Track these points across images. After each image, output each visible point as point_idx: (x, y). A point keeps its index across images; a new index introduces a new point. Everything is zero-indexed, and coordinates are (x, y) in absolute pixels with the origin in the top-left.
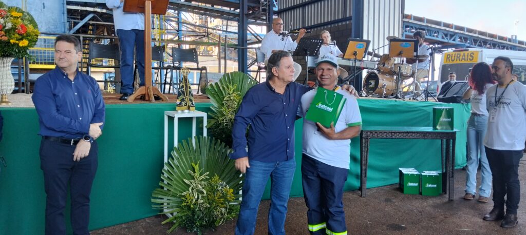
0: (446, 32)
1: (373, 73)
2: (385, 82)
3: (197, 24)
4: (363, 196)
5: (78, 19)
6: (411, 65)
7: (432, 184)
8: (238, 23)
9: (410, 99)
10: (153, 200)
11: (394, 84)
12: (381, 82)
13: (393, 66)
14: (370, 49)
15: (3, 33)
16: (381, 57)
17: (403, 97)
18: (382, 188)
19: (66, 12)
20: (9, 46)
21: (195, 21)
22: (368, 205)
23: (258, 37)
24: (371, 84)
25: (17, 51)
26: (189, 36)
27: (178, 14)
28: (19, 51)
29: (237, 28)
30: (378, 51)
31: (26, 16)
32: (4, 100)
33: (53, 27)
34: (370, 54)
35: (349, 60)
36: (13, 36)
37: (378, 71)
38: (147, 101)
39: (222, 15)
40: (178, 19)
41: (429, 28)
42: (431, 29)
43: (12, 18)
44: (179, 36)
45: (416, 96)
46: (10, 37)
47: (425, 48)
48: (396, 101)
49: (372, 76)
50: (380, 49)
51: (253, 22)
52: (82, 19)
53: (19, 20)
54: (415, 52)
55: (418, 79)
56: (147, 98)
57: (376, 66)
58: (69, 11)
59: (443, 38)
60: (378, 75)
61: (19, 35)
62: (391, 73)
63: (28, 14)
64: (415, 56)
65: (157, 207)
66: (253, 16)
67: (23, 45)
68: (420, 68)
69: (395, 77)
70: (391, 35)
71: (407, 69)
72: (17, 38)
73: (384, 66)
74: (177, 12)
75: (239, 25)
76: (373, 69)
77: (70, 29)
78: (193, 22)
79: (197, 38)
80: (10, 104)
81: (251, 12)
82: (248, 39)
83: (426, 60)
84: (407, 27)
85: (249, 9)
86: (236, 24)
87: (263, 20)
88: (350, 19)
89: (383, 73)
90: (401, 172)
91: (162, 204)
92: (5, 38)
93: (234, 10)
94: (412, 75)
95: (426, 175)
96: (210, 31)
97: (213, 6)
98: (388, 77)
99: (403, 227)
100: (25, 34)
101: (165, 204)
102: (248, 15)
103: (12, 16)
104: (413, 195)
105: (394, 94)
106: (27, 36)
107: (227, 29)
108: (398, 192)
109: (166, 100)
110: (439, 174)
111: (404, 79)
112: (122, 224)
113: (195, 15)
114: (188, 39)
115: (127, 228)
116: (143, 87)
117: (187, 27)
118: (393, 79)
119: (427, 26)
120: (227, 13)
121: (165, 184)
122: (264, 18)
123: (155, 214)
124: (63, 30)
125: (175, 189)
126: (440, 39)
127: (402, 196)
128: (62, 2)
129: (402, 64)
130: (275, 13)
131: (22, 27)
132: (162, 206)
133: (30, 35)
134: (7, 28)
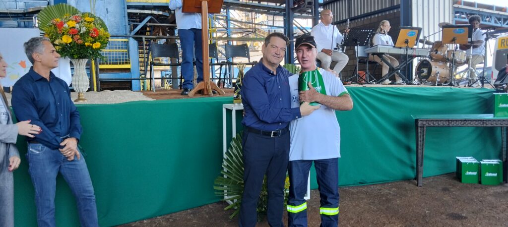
0: (498, 17)
1: (426, 60)
2: (438, 69)
3: (244, 21)
4: (419, 185)
5: (137, 22)
6: (465, 52)
7: (492, 173)
8: (284, 17)
9: (465, 86)
10: (215, 188)
11: (448, 71)
12: (434, 70)
13: (446, 53)
14: (421, 37)
15: (79, 37)
16: (433, 44)
17: (458, 84)
18: (439, 177)
19: (127, 16)
20: (84, 49)
21: (241, 18)
22: (425, 194)
23: (304, 30)
24: (423, 72)
25: (91, 52)
26: (237, 33)
27: (227, 12)
28: (93, 52)
29: (283, 23)
30: (429, 39)
31: (97, 21)
32: (81, 98)
33: (116, 30)
34: (422, 41)
35: (400, 48)
36: (87, 39)
37: (430, 58)
38: (205, 95)
39: (268, 11)
40: (227, 17)
41: (480, 13)
42: (482, 14)
43: (86, 23)
44: (228, 34)
45: (470, 83)
46: (84, 40)
47: (480, 33)
48: (451, 88)
49: (424, 64)
50: (430, 37)
51: (299, 16)
52: (141, 22)
53: (92, 24)
54: (469, 37)
55: (473, 65)
56: (205, 93)
57: (428, 54)
58: (129, 14)
59: (496, 22)
60: (431, 62)
61: (92, 38)
62: (444, 60)
63: (99, 18)
64: (469, 42)
65: (219, 194)
66: (299, 10)
67: (96, 47)
68: (474, 53)
69: (448, 64)
70: (442, 21)
71: (461, 55)
72: (90, 41)
73: (436, 53)
74: (225, 11)
75: (284, 20)
76: (425, 57)
77: (131, 31)
78: (239, 19)
79: (244, 34)
80: (86, 101)
81: (296, 6)
82: (294, 32)
83: (480, 45)
84: (457, 12)
85: (294, 4)
86: (281, 18)
87: (309, 13)
88: (398, 7)
89: (436, 60)
90: (458, 161)
91: (223, 191)
92: (80, 42)
93: (280, 5)
94: (467, 62)
95: (486, 164)
96: (257, 27)
97: (259, 3)
98: (441, 64)
99: (463, 216)
100: (97, 37)
101: (226, 191)
102: (294, 10)
103: (85, 21)
104: (472, 185)
105: (448, 81)
106: (99, 39)
107: (273, 24)
108: (456, 182)
109: (223, 94)
110: (499, 162)
111: (458, 66)
112: (188, 209)
113: (241, 12)
114: (235, 36)
115: (192, 213)
116: (202, 83)
117: (234, 24)
118: (446, 67)
119: (479, 11)
120: (274, 9)
121: (225, 172)
122: (310, 11)
123: (217, 200)
124: (125, 33)
125: (235, 177)
126: (492, 23)
127: (460, 185)
128: (123, 7)
129: (456, 51)
130: (320, 5)
131: (95, 30)
132: (223, 193)
133: (101, 38)
134: (81, 32)
